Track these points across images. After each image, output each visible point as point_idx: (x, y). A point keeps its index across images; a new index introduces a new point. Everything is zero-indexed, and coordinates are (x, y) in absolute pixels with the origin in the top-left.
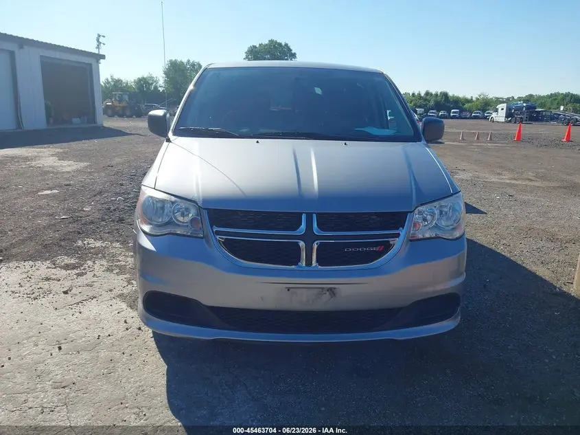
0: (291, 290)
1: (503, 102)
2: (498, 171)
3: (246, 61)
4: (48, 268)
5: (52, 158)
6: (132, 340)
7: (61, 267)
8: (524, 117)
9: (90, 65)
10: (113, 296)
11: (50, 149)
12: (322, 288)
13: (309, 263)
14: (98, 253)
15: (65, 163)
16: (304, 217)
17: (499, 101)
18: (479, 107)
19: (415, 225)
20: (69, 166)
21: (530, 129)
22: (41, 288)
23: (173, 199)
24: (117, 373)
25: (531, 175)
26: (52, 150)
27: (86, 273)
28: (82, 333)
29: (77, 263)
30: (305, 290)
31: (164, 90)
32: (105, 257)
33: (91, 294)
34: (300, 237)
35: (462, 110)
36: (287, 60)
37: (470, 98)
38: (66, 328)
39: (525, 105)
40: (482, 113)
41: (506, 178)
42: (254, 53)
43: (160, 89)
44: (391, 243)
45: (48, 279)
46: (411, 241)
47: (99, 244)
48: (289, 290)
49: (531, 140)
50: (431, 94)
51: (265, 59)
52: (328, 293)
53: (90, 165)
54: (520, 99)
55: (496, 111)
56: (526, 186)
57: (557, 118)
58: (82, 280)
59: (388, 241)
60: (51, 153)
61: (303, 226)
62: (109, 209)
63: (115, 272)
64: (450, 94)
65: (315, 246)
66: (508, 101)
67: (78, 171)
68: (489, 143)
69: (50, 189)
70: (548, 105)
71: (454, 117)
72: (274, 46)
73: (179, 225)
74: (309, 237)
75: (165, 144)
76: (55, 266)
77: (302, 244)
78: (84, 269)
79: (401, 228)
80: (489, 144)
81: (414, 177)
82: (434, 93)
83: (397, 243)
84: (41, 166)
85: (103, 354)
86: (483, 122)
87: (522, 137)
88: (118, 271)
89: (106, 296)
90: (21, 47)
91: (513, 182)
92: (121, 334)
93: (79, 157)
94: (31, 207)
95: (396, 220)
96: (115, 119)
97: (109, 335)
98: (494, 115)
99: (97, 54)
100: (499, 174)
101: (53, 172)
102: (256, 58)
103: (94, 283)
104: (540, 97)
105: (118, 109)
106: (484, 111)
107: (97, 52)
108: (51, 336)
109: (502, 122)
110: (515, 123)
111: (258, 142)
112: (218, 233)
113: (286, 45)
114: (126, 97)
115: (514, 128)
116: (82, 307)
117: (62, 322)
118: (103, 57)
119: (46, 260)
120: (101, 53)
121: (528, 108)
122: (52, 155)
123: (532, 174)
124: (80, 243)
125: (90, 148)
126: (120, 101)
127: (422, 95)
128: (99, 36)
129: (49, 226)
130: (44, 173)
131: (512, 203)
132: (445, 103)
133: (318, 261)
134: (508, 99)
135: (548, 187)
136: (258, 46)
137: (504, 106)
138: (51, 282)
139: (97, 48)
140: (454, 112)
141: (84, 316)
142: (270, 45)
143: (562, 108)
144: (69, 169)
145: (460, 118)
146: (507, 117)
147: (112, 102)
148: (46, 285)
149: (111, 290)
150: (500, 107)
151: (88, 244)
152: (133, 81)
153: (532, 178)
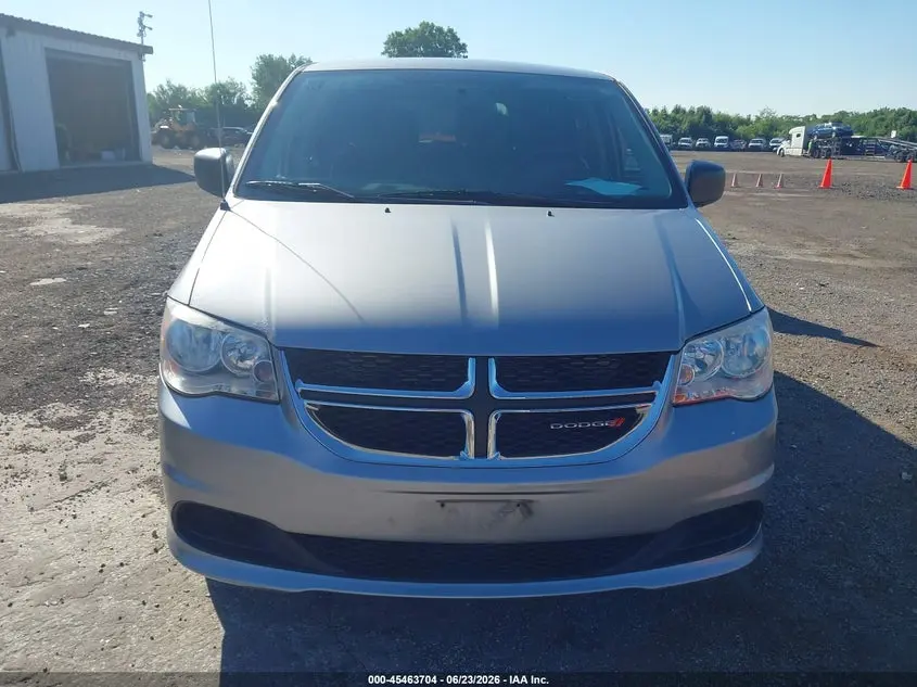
0: (447, 505)
1: (798, 124)
2: (799, 240)
3: (386, 57)
4: (29, 426)
5: (61, 221)
6: (163, 574)
7: (52, 425)
8: (834, 147)
9: (129, 64)
10: (138, 481)
11: (61, 204)
12: (508, 501)
13: (481, 451)
14: (120, 397)
15: (82, 229)
16: (471, 363)
17: (793, 122)
18: (760, 133)
19: (683, 374)
20: (88, 234)
21: (846, 168)
22: (10, 467)
23: (222, 326)
24: (128, 647)
25: (852, 247)
26: (65, 205)
27: (93, 437)
28: (72, 561)
29: (81, 417)
30: (474, 504)
31: (253, 105)
32: (130, 404)
33: (98, 479)
34: (464, 404)
35: (732, 137)
36: (451, 55)
37: (745, 117)
38: (45, 548)
39: (834, 128)
40: (764, 141)
41: (811, 254)
42: (400, 44)
43: (247, 102)
44: (638, 411)
45: (24, 449)
46: (677, 406)
47: (122, 378)
48: (443, 505)
49: (845, 188)
50: (684, 111)
51: (415, 54)
52: (518, 510)
53: (122, 233)
54: (826, 119)
55: (789, 138)
56: (847, 266)
57: (886, 150)
58: (86, 450)
59: (634, 409)
60: (61, 212)
61: (470, 383)
62: (147, 312)
63: (145, 433)
64: (715, 111)
65: (493, 422)
66: (806, 121)
67: (104, 243)
68: (779, 192)
69: (51, 275)
70: (871, 128)
71: (720, 149)
72: (430, 32)
73: (234, 376)
74: (481, 403)
75: (220, 212)
76: (42, 422)
77: (468, 417)
78: (93, 428)
79: (657, 382)
80: (780, 195)
81: (679, 279)
82: (687, 110)
83: (650, 413)
84: (42, 234)
85: (108, 604)
86: (767, 156)
87: (833, 181)
88: (150, 431)
89: (126, 481)
90: (11, 33)
91: (823, 260)
92: (144, 561)
93: (108, 219)
94: (15, 309)
95: (647, 368)
96: (175, 151)
97: (122, 565)
98: (784, 145)
99: (139, 45)
100: (800, 246)
101: (61, 246)
102: (402, 53)
103: (107, 456)
104: (857, 116)
105: (178, 135)
106: (768, 138)
107: (139, 42)
108: (15, 566)
109: (798, 157)
110: (819, 157)
111: (387, 211)
112: (305, 395)
113: (451, 31)
114: (192, 116)
115: (819, 167)
116: (78, 504)
117: (37, 536)
118: (149, 50)
119: (27, 410)
120: (146, 44)
121: (840, 133)
122: (64, 215)
123: (854, 247)
124: (90, 377)
125: (127, 203)
126: (183, 122)
127: (669, 112)
128: (142, 15)
129: (41, 345)
130: (46, 245)
131: (827, 298)
132: (706, 126)
133: (498, 447)
134: (807, 118)
135: (882, 269)
136: (403, 32)
137: (801, 130)
138: (31, 453)
139: (138, 35)
140: (720, 141)
141: (80, 522)
142: (423, 31)
143: (894, 134)
144: (87, 240)
145: (729, 149)
146: (805, 147)
147: (170, 125)
148: (19, 461)
149: (134, 471)
150: (794, 131)
151: (105, 378)
152: (203, 89)
153: (856, 253)
